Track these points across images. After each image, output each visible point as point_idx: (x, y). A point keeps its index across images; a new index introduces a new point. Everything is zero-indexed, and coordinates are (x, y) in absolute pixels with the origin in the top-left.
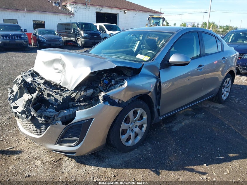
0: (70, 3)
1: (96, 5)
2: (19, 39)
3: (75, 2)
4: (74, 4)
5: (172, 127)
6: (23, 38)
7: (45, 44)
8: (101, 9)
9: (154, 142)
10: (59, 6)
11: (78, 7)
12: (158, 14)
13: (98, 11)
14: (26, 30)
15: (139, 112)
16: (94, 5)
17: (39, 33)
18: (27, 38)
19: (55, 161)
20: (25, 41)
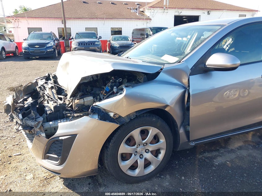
0: (148, 8)
1: (175, 8)
2: (93, 46)
3: (153, 6)
4: (152, 9)
5: (215, 157)
6: (97, 44)
7: (117, 51)
8: (180, 11)
9: (177, 175)
10: (137, 12)
11: (156, 11)
12: (251, 13)
13: (177, 14)
14: (101, 37)
15: (150, 132)
16: (173, 8)
17: (113, 40)
18: (100, 45)
19: (47, 178)
20: (98, 48)
